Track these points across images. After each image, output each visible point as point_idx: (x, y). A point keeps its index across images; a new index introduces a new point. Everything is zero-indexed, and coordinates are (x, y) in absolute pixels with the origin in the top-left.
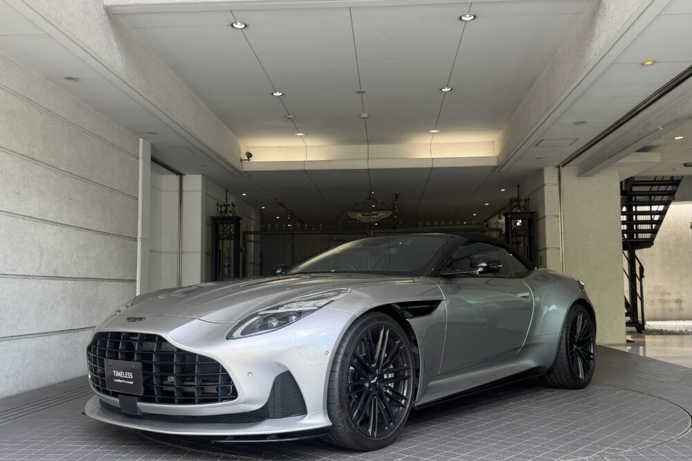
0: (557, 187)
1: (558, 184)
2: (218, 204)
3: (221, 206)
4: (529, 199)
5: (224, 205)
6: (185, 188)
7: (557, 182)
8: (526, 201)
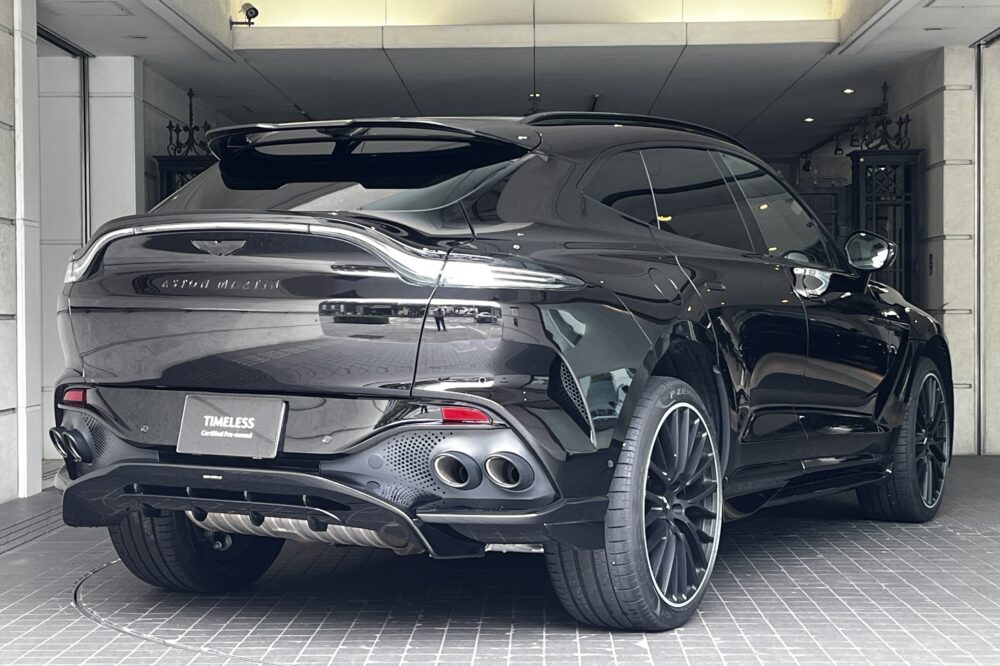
0: (971, 95)
1: (974, 86)
2: (170, 127)
3: (178, 131)
4: (908, 120)
5: (186, 129)
6: (93, 87)
7: (972, 81)
8: (900, 123)
